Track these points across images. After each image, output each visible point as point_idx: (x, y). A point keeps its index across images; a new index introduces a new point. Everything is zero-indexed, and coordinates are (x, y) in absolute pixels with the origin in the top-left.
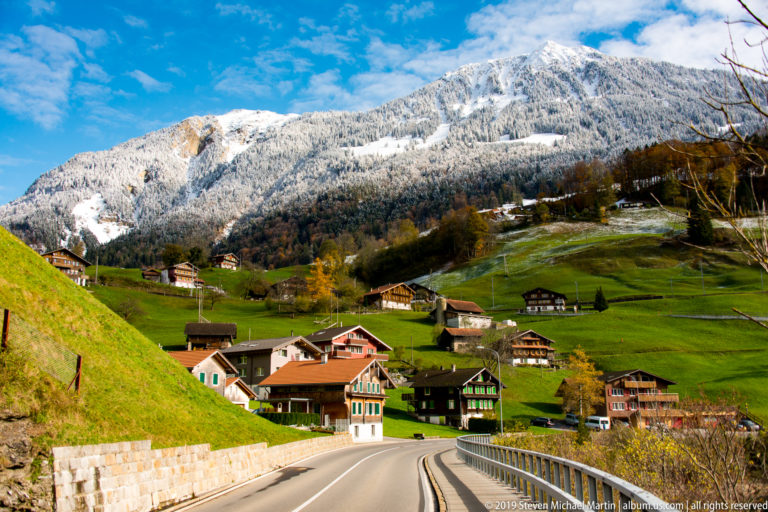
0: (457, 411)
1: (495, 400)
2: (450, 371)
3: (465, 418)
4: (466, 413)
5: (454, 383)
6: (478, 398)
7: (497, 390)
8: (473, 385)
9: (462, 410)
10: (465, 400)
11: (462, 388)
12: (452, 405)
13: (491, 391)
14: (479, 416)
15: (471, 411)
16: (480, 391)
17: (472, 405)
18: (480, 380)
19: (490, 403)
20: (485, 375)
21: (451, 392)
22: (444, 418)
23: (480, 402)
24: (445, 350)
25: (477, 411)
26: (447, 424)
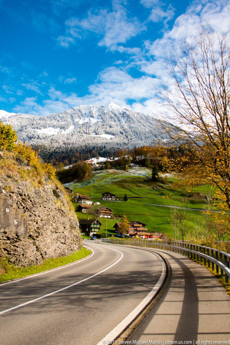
0: (89, 232)
1: (99, 229)
2: (87, 220)
3: (91, 234)
4: (91, 232)
5: (89, 224)
6: (95, 228)
7: (100, 225)
8: (94, 224)
9: (90, 231)
10: (91, 228)
11: (91, 225)
12: (87, 230)
13: (98, 226)
14: (95, 233)
15: (93, 232)
16: (95, 226)
17: (93, 230)
18: (96, 223)
19: (98, 229)
20: (97, 221)
21: (88, 226)
22: (85, 234)
23: (95, 229)
24: (80, 212)
25: (94, 232)
26: (86, 235)
